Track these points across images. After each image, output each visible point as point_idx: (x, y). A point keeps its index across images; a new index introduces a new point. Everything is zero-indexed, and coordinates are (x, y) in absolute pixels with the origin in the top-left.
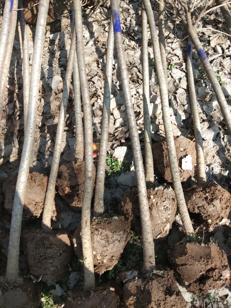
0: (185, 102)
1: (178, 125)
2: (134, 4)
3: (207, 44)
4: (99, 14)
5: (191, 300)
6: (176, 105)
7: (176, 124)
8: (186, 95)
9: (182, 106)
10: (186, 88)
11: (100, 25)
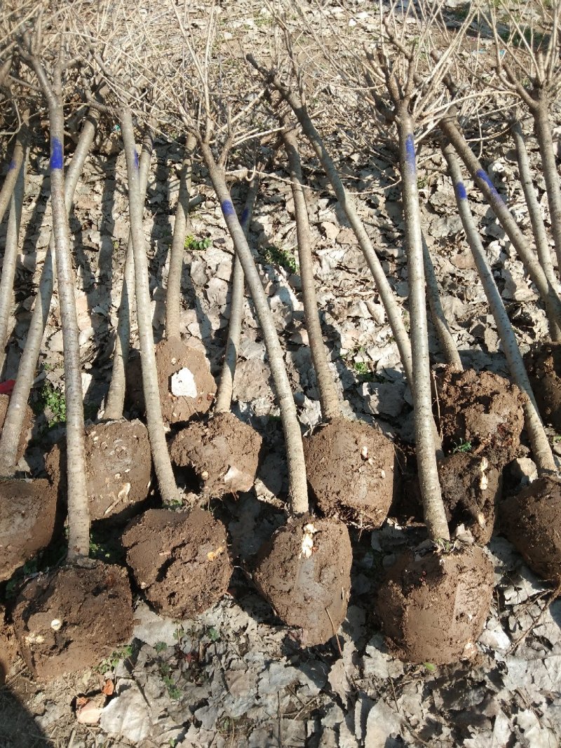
0: (224, 301)
1: (203, 340)
2: (160, 148)
3: (281, 208)
4: (90, 166)
5: (176, 642)
6: (207, 307)
7: (201, 337)
8: (226, 290)
9: (217, 307)
10: (228, 279)
11: (87, 183)
